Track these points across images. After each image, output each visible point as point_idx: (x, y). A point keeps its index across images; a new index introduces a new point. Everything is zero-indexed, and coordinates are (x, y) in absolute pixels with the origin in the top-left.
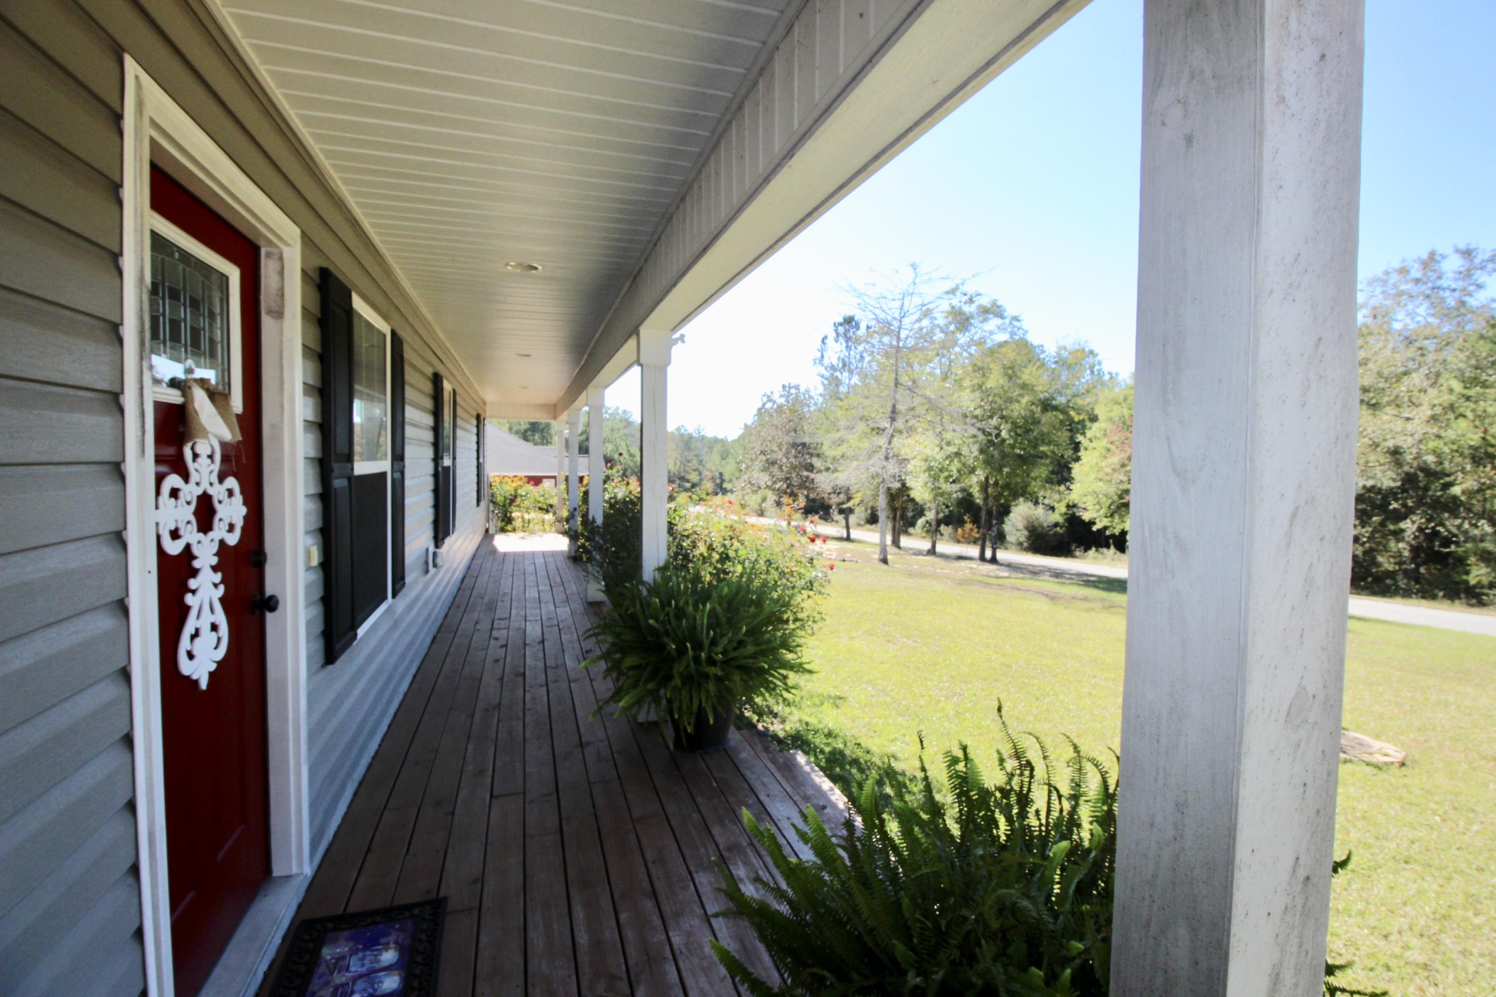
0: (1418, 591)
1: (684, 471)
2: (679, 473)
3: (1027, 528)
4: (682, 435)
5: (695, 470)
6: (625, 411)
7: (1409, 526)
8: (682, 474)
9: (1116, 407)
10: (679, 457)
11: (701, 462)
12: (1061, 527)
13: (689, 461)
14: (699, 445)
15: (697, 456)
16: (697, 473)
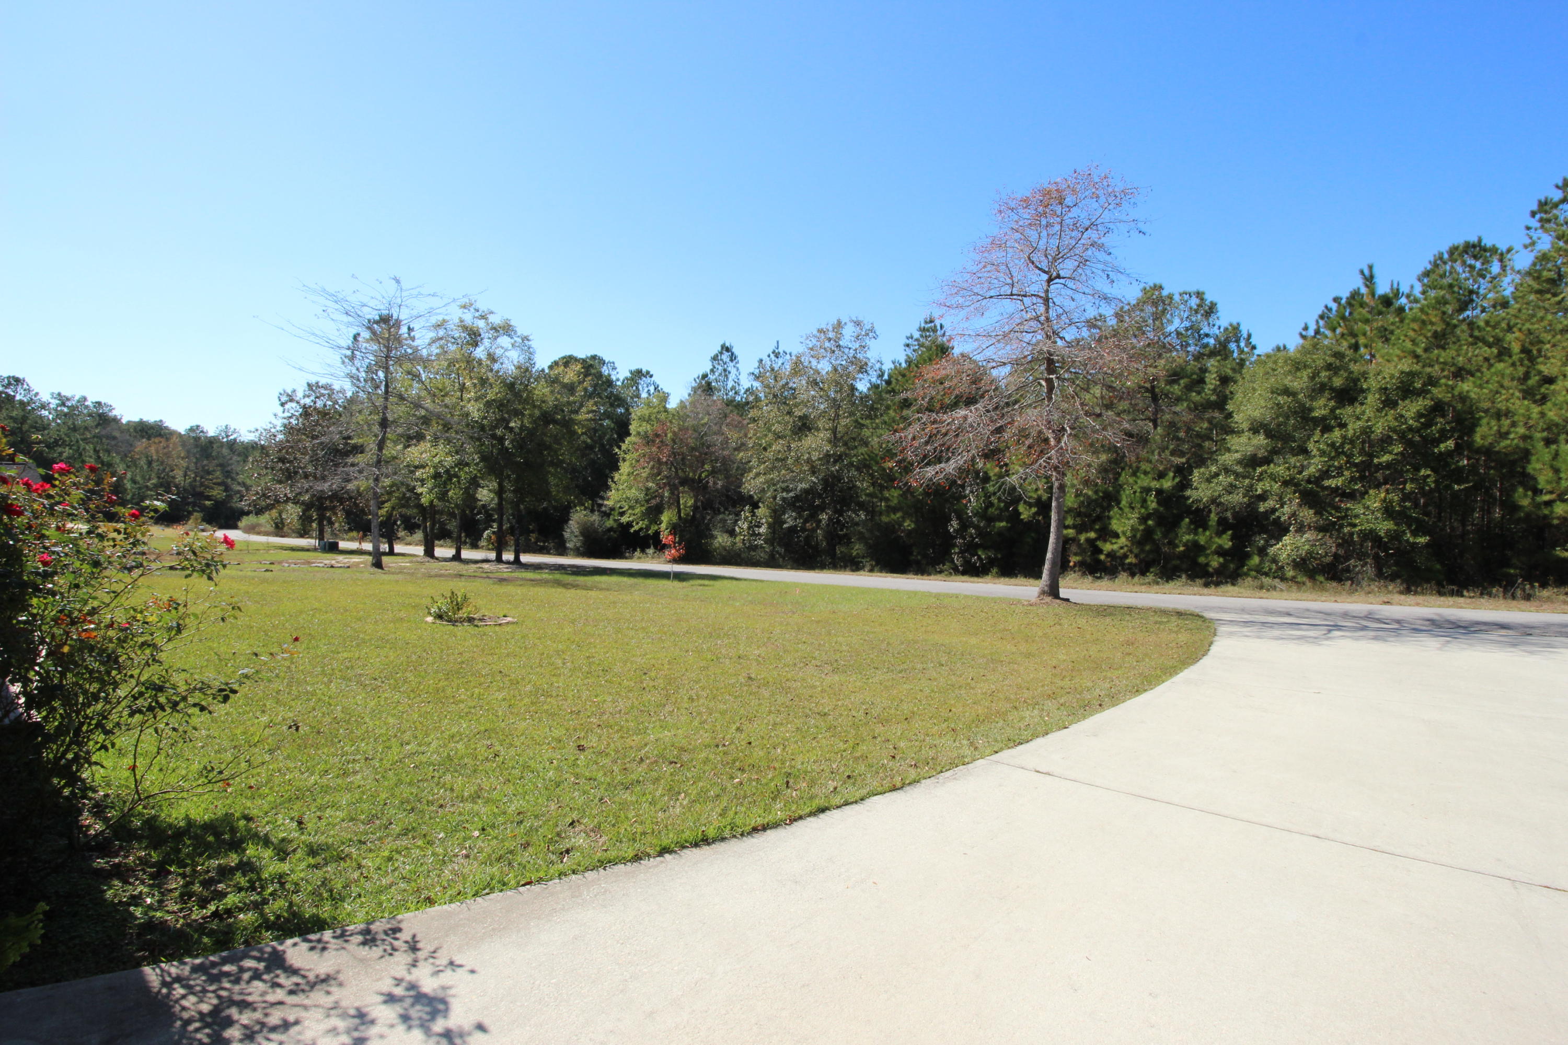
0: (830, 563)
1: (202, 484)
2: (194, 488)
3: (582, 534)
4: (197, 439)
5: (219, 484)
6: (99, 403)
7: (824, 517)
8: (198, 489)
9: (644, 424)
10: (192, 466)
11: (228, 474)
12: (615, 532)
13: (209, 473)
14: (225, 451)
15: (221, 465)
16: (222, 488)
